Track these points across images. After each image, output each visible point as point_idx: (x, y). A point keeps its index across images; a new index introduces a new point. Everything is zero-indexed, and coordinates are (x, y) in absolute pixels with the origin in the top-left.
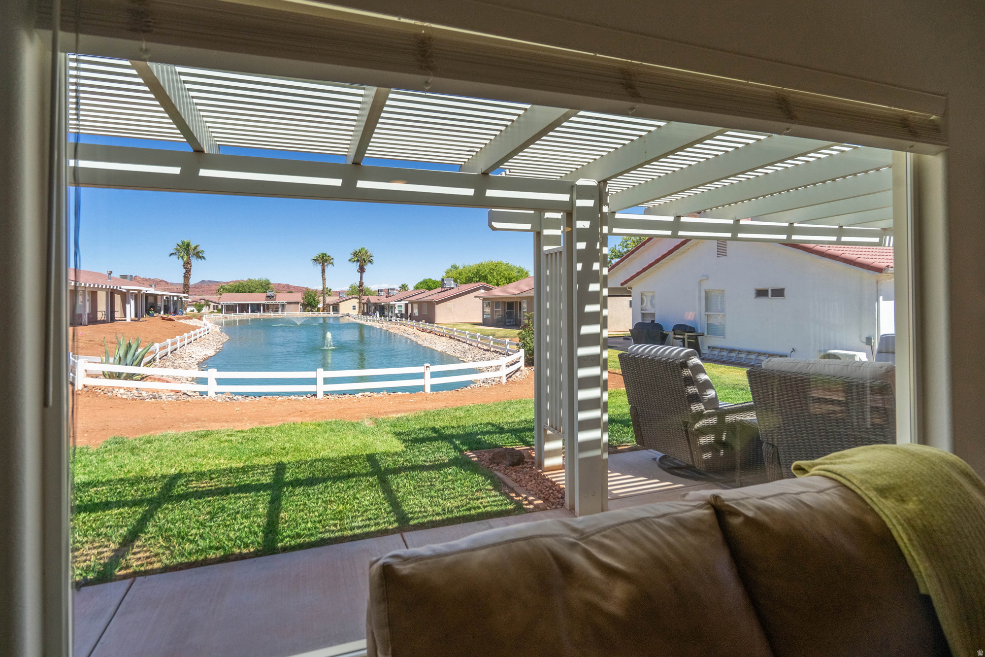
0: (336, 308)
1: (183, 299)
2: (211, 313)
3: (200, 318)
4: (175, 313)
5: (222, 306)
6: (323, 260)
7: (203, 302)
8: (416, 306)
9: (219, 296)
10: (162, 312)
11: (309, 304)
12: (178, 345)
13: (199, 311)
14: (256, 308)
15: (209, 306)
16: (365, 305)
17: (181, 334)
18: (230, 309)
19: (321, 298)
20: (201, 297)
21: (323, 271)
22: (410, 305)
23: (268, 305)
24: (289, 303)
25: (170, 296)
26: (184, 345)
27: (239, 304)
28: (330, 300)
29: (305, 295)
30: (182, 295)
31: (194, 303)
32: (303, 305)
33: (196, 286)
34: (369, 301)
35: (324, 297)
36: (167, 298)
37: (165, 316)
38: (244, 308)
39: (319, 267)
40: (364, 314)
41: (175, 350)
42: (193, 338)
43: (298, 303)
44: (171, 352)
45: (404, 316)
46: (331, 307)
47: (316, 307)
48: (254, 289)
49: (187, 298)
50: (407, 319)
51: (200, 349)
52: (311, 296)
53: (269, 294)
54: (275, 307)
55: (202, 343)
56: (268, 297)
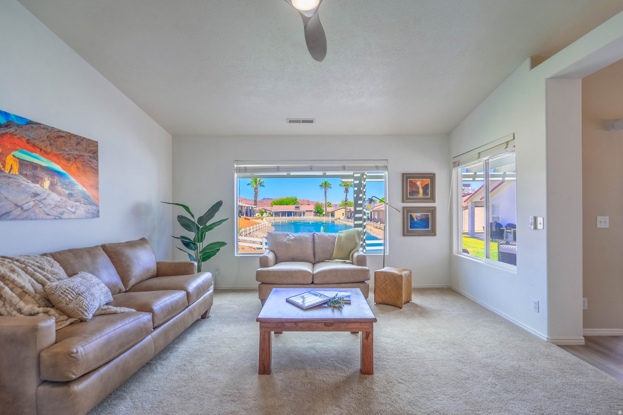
0: (333, 215)
1: (254, 209)
2: (267, 216)
3: (262, 219)
4: (250, 216)
5: (273, 212)
6: (325, 186)
7: (264, 210)
8: (376, 214)
9: (271, 207)
10: (245, 215)
11: (318, 212)
12: (252, 231)
13: (262, 215)
14: (289, 214)
15: (266, 212)
16: (349, 213)
17: (253, 226)
18: (277, 214)
19: (324, 208)
20: (263, 208)
21: (325, 192)
22: (373, 212)
23: (296, 212)
24: (307, 211)
25: (248, 207)
26: (254, 231)
27: (281, 212)
28: (329, 210)
29: (315, 206)
30: (253, 206)
31: (259, 211)
32: (315, 212)
33: (261, 202)
34: (351, 210)
35: (326, 208)
36: (247, 208)
37: (246, 217)
38: (283, 214)
39: (323, 189)
40: (348, 218)
41: (250, 233)
42: (258, 228)
43: (311, 211)
44: (249, 234)
45: (369, 219)
46: (330, 214)
47: (322, 214)
48: (289, 203)
49: (256, 208)
50: (371, 221)
51: (261, 234)
52: (319, 207)
53: (297, 206)
54: (299, 213)
55: (262, 231)
56: (296, 207)
